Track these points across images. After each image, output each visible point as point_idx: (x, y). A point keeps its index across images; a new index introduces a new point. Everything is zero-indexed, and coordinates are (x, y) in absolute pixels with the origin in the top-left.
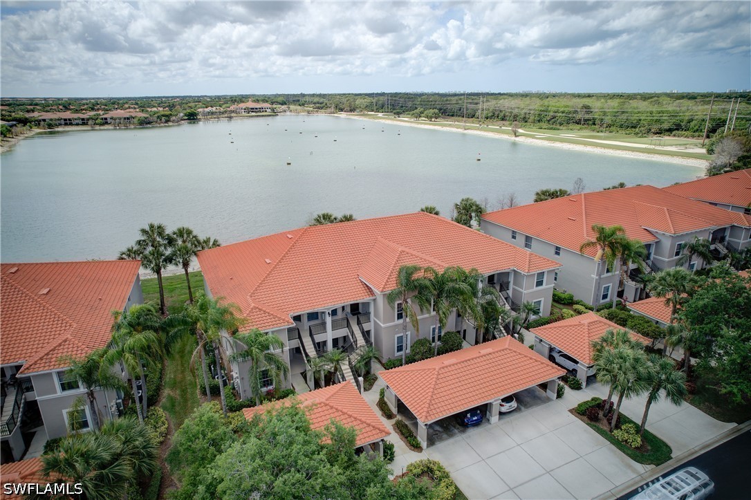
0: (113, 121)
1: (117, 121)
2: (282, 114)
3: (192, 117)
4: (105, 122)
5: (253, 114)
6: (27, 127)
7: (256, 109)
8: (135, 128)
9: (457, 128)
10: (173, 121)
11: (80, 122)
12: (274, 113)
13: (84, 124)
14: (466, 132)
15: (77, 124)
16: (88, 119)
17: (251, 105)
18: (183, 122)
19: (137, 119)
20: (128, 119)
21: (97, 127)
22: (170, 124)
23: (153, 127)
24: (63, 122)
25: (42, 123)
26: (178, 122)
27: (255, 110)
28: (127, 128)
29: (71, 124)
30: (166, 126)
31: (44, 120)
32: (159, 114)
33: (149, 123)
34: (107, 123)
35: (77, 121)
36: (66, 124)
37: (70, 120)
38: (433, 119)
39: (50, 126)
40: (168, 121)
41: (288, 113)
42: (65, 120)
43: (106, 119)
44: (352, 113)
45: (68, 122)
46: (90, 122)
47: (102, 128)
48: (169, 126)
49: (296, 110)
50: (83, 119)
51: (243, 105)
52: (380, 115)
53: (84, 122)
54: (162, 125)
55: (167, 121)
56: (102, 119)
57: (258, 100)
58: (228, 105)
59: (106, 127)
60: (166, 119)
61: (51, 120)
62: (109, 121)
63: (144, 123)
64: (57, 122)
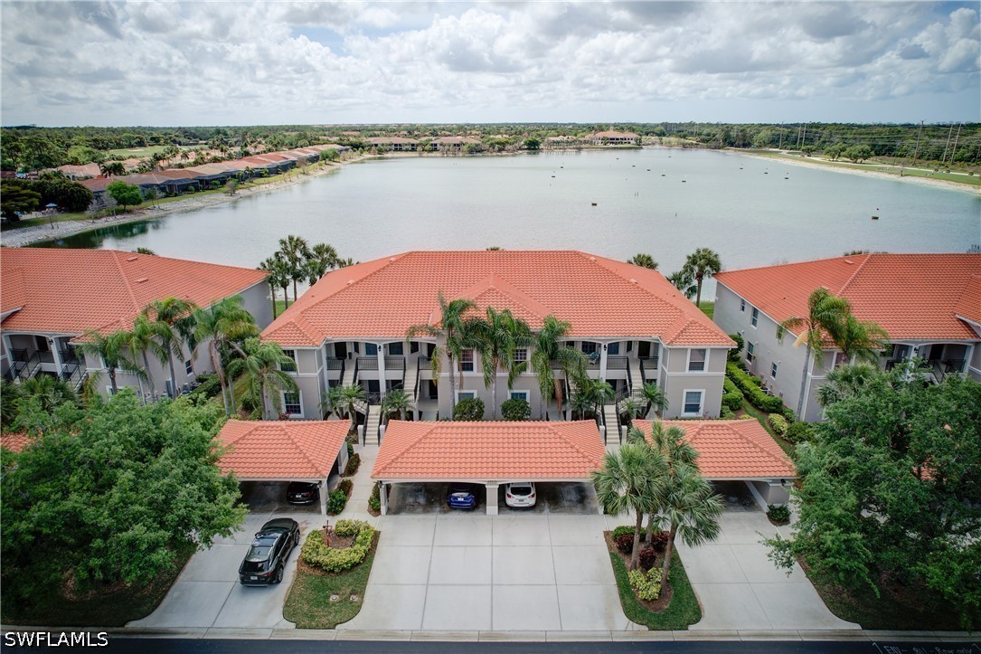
0: (442, 147)
1: (447, 147)
2: (650, 147)
3: (533, 147)
4: (434, 148)
5: (612, 145)
6: (358, 152)
7: (617, 139)
8: (463, 156)
9: (890, 173)
10: (508, 151)
11: (410, 148)
12: (639, 145)
13: (413, 150)
14: (903, 179)
15: (407, 150)
16: (417, 145)
17: (611, 134)
18: (521, 152)
19: (466, 146)
20: (458, 145)
21: (425, 154)
22: (504, 153)
23: (483, 156)
24: (393, 147)
25: (374, 148)
26: (514, 152)
27: (615, 141)
28: (455, 156)
29: (401, 150)
30: (498, 156)
31: (376, 145)
32: (493, 141)
33: (481, 151)
34: (436, 150)
35: (407, 147)
36: (396, 150)
37: (400, 145)
38: (859, 161)
39: (380, 151)
40: (503, 150)
41: (657, 146)
42: (396, 145)
43: (436, 145)
44: (746, 149)
45: (398, 148)
46: (419, 148)
47: (430, 154)
48: (502, 156)
49: (669, 142)
50: (413, 145)
51: (601, 135)
52: (784, 152)
53: (413, 148)
54: (495, 154)
55: (500, 150)
56: (432, 145)
57: (622, 129)
58: (584, 134)
59: (434, 154)
60: (501, 147)
61: (383, 145)
62: (438, 147)
63: (475, 151)
64: (388, 148)
